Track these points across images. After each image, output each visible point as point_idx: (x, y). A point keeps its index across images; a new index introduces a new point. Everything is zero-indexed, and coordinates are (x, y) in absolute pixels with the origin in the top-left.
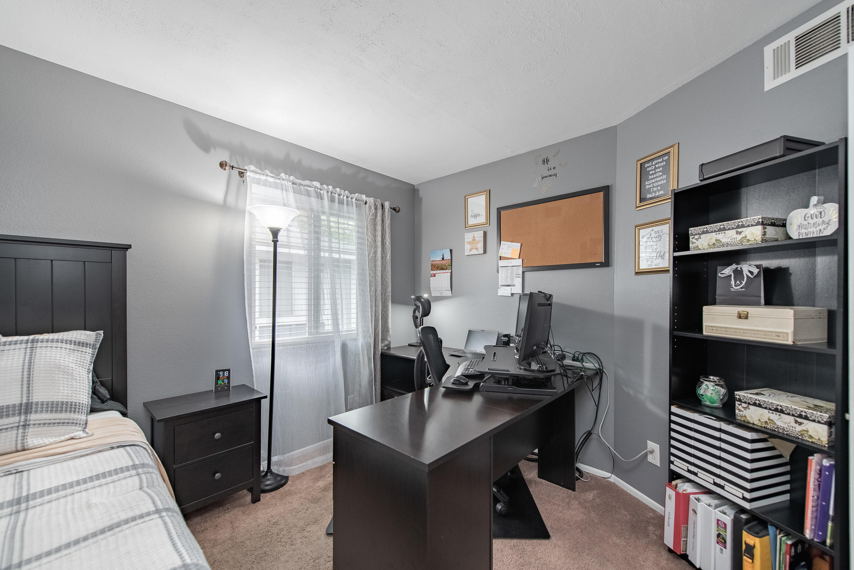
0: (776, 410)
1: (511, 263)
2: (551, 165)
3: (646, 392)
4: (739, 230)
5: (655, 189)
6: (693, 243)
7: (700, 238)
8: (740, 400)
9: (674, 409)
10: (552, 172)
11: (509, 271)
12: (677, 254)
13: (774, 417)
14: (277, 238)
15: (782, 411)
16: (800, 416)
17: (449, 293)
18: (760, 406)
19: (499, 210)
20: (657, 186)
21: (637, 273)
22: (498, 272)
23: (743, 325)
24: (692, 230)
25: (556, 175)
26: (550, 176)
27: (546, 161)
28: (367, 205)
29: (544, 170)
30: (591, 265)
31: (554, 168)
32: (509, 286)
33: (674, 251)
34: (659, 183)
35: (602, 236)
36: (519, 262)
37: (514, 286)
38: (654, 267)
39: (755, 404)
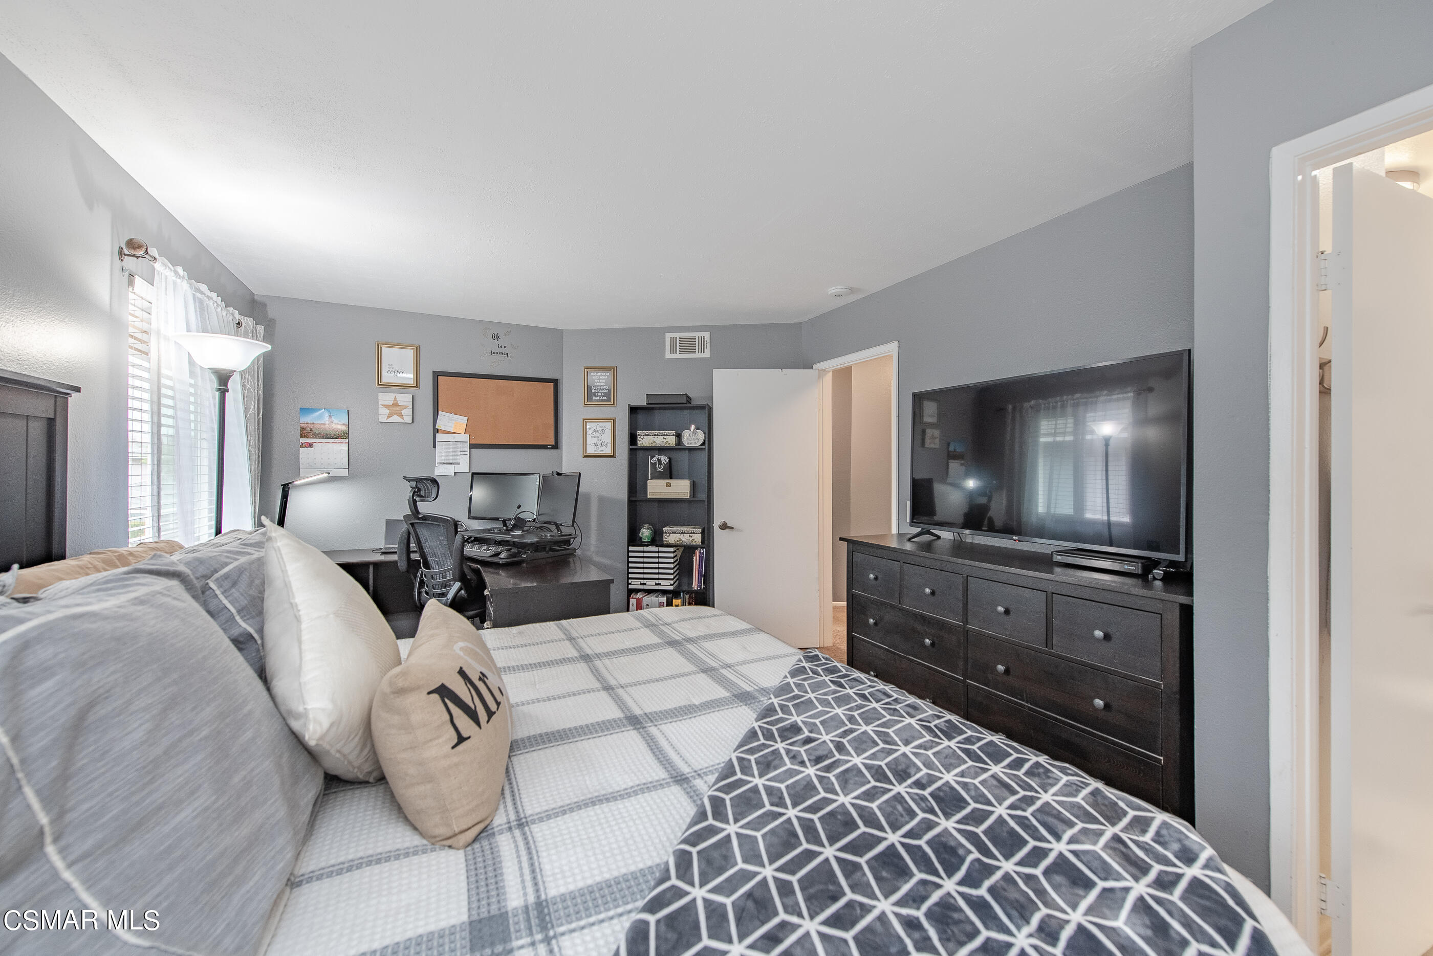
0: (682, 533)
1: (454, 438)
2: (501, 341)
3: (592, 549)
4: (665, 437)
5: (600, 394)
6: (640, 441)
7: (644, 438)
8: (666, 533)
9: (631, 548)
10: (503, 350)
11: (451, 448)
12: (631, 447)
13: (681, 536)
14: (227, 387)
15: (684, 533)
16: (691, 533)
17: (345, 473)
18: (675, 533)
19: (437, 375)
20: (601, 393)
21: (585, 457)
22: (434, 446)
23: (669, 490)
24: (639, 432)
25: (507, 354)
26: (501, 353)
27: (496, 337)
28: (242, 328)
29: (494, 345)
30: (544, 447)
31: (505, 347)
32: (451, 464)
33: (631, 445)
34: (603, 391)
35: (552, 422)
36: (466, 438)
37: (459, 464)
38: (599, 452)
39: (673, 533)
